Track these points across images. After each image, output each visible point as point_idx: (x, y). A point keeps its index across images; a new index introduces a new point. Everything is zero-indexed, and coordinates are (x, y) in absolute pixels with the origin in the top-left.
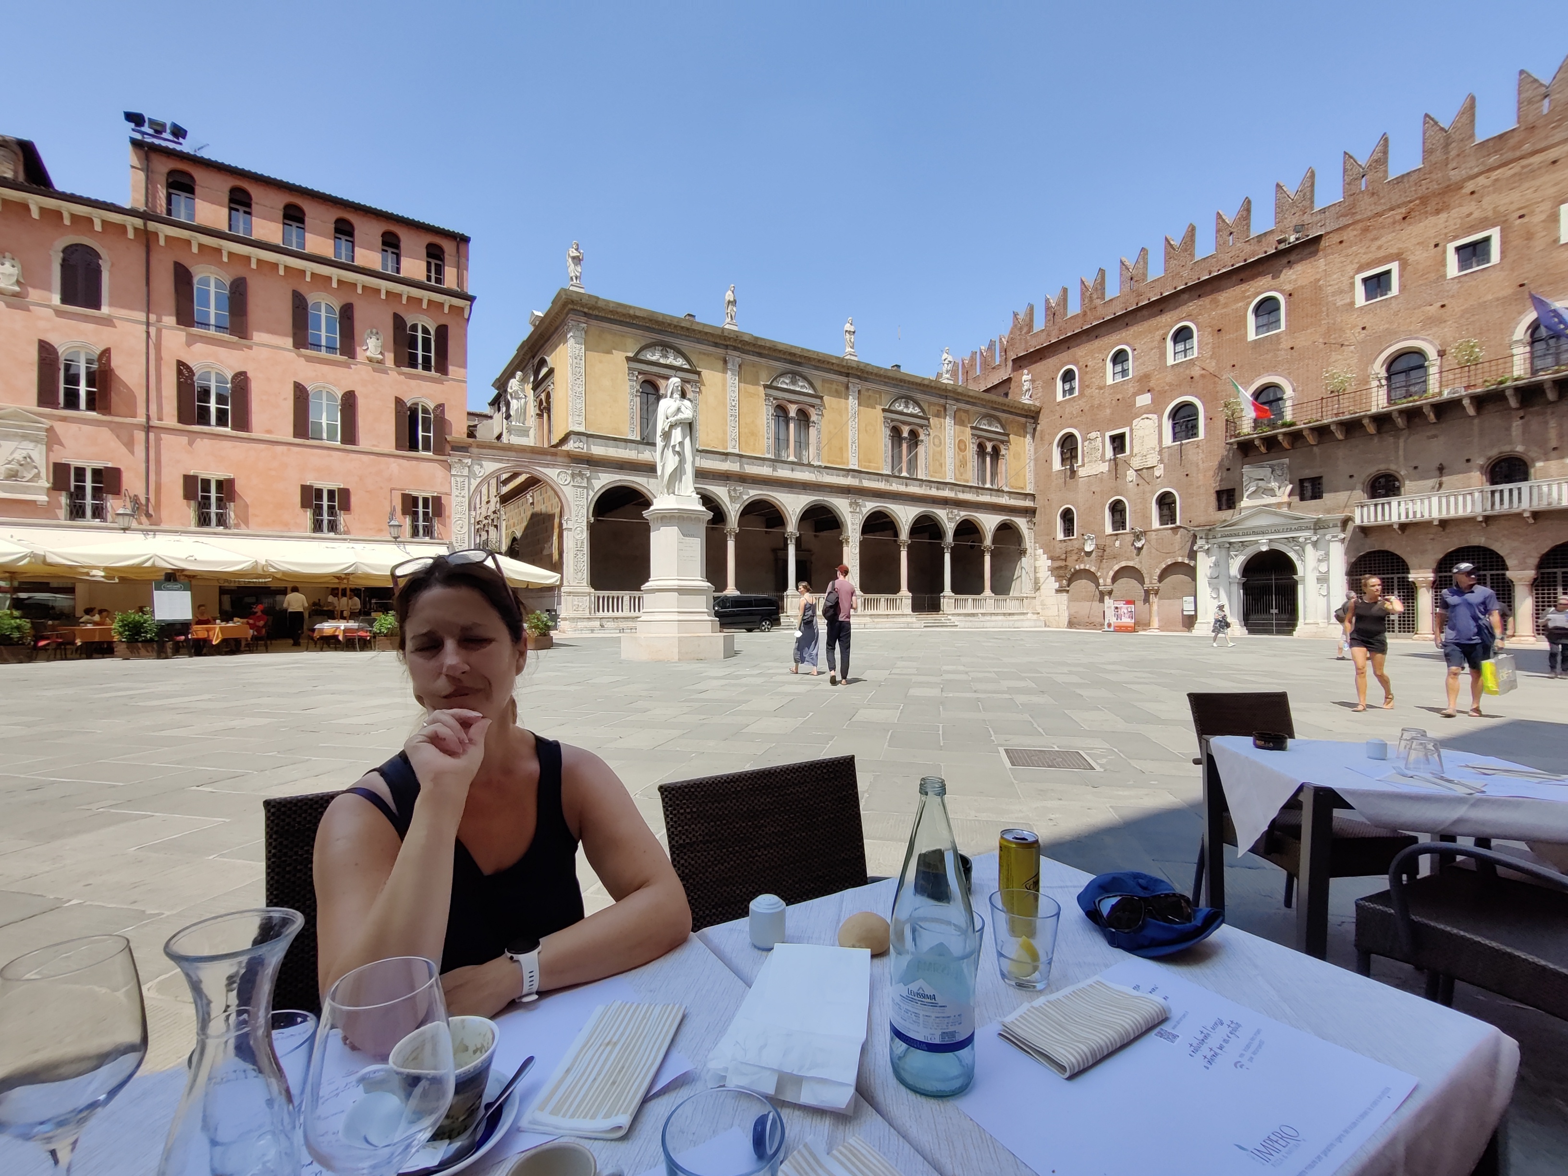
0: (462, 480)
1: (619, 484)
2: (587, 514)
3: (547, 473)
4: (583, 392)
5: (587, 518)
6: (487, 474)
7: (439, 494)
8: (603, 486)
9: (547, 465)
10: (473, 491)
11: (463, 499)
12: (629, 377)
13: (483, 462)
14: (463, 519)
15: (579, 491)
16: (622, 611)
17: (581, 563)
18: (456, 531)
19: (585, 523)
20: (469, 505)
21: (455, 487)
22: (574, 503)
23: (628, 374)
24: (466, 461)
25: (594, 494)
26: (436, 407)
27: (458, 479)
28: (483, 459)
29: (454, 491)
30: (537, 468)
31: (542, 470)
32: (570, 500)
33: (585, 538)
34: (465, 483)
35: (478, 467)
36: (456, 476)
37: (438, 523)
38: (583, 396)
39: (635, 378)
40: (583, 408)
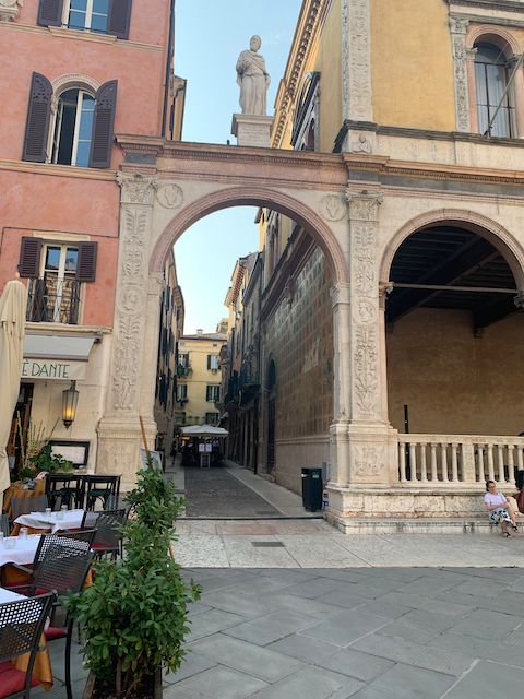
0: (140, 212)
2: (380, 277)
3: (301, 200)
4: (368, 58)
5: (380, 283)
6: (190, 203)
7: (95, 239)
8: (411, 222)
9: (303, 184)
10: (160, 233)
11: (140, 248)
12: (453, 30)
13: (182, 182)
14: (138, 286)
15: (364, 230)
16: (460, 477)
17: (368, 371)
18: (123, 310)
19: (375, 293)
20: (152, 261)
21: (126, 226)
22: (353, 253)
23: (450, 25)
24: (150, 179)
25: (391, 236)
26: (105, 87)
27: (133, 212)
28: (184, 176)
29: (124, 233)
30: (284, 191)
31: (292, 196)
32: (345, 249)
33: (375, 323)
34: (146, 219)
35: (173, 191)
36: (130, 206)
37: (87, 295)
38: (369, 63)
39: (464, 31)
40: (369, 85)
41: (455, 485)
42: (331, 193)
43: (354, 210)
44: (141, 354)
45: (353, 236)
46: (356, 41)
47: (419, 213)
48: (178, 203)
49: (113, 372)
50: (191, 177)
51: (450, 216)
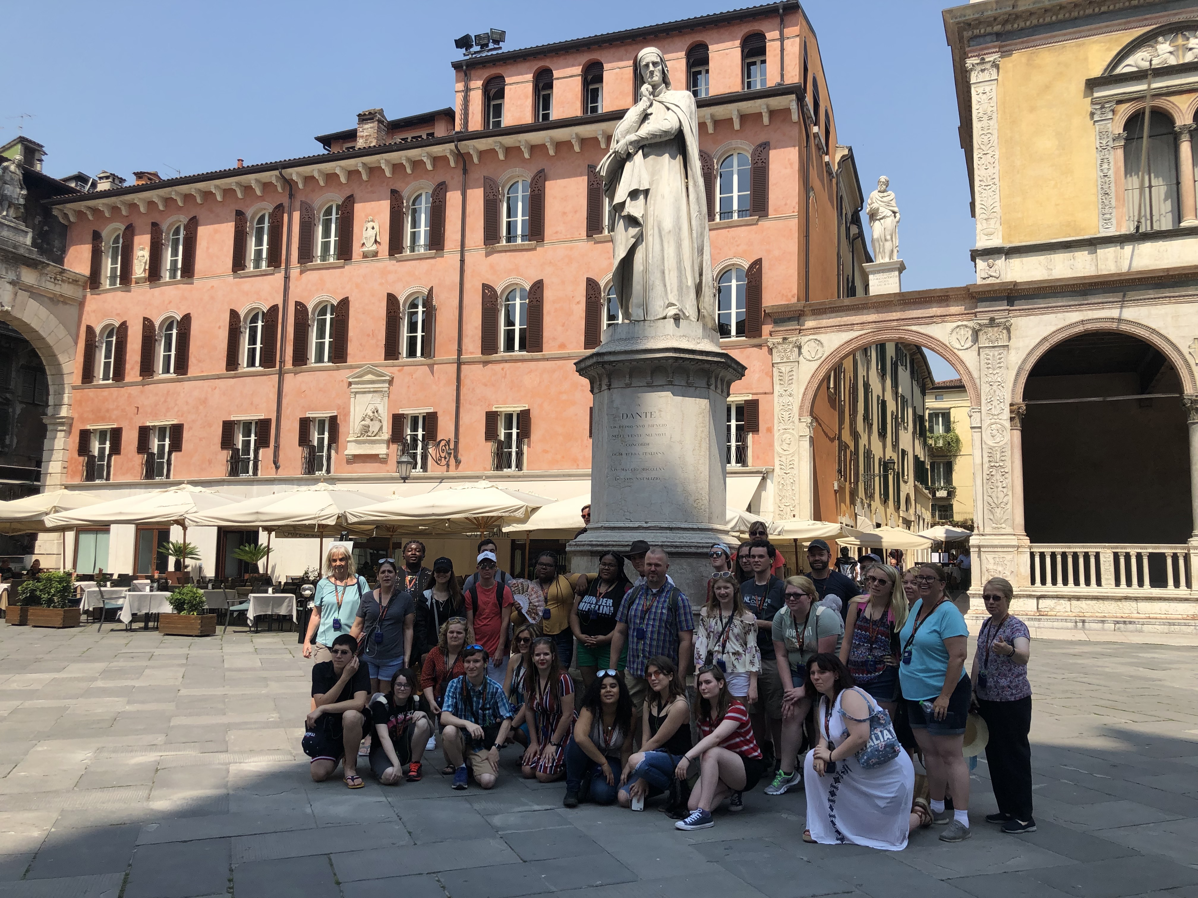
0: (788, 369)
1: (1080, 329)
2: (1013, 398)
3: (931, 334)
4: (996, 176)
5: (1011, 405)
6: (829, 353)
7: (755, 397)
8: (1045, 339)
9: (931, 320)
10: (806, 383)
11: (790, 398)
12: (1096, 118)
13: (822, 335)
14: (791, 431)
15: (994, 355)
16: (1099, 583)
17: (1000, 489)
18: (781, 451)
19: (1006, 415)
20: (801, 407)
21: (778, 382)
22: (984, 379)
23: (1092, 114)
24: (794, 339)
25: (1024, 356)
26: (751, 266)
27: (783, 369)
28: (823, 330)
29: (777, 388)
30: (914, 328)
31: (922, 331)
32: (975, 375)
33: (1006, 444)
34: (794, 373)
35: (815, 345)
36: (781, 365)
37: (753, 442)
38: (996, 181)
39: (1110, 116)
40: (997, 204)
41: (1093, 589)
42: (960, 323)
43: (982, 337)
44: (797, 485)
45: (982, 362)
46: (983, 161)
47: (1054, 329)
48: (820, 355)
49: (778, 501)
50: (828, 330)
51: (1089, 326)
